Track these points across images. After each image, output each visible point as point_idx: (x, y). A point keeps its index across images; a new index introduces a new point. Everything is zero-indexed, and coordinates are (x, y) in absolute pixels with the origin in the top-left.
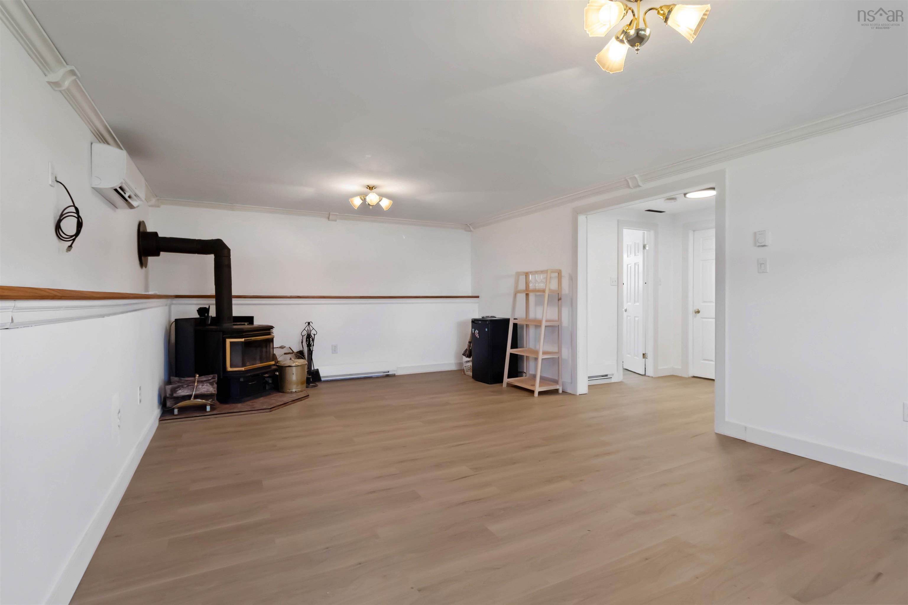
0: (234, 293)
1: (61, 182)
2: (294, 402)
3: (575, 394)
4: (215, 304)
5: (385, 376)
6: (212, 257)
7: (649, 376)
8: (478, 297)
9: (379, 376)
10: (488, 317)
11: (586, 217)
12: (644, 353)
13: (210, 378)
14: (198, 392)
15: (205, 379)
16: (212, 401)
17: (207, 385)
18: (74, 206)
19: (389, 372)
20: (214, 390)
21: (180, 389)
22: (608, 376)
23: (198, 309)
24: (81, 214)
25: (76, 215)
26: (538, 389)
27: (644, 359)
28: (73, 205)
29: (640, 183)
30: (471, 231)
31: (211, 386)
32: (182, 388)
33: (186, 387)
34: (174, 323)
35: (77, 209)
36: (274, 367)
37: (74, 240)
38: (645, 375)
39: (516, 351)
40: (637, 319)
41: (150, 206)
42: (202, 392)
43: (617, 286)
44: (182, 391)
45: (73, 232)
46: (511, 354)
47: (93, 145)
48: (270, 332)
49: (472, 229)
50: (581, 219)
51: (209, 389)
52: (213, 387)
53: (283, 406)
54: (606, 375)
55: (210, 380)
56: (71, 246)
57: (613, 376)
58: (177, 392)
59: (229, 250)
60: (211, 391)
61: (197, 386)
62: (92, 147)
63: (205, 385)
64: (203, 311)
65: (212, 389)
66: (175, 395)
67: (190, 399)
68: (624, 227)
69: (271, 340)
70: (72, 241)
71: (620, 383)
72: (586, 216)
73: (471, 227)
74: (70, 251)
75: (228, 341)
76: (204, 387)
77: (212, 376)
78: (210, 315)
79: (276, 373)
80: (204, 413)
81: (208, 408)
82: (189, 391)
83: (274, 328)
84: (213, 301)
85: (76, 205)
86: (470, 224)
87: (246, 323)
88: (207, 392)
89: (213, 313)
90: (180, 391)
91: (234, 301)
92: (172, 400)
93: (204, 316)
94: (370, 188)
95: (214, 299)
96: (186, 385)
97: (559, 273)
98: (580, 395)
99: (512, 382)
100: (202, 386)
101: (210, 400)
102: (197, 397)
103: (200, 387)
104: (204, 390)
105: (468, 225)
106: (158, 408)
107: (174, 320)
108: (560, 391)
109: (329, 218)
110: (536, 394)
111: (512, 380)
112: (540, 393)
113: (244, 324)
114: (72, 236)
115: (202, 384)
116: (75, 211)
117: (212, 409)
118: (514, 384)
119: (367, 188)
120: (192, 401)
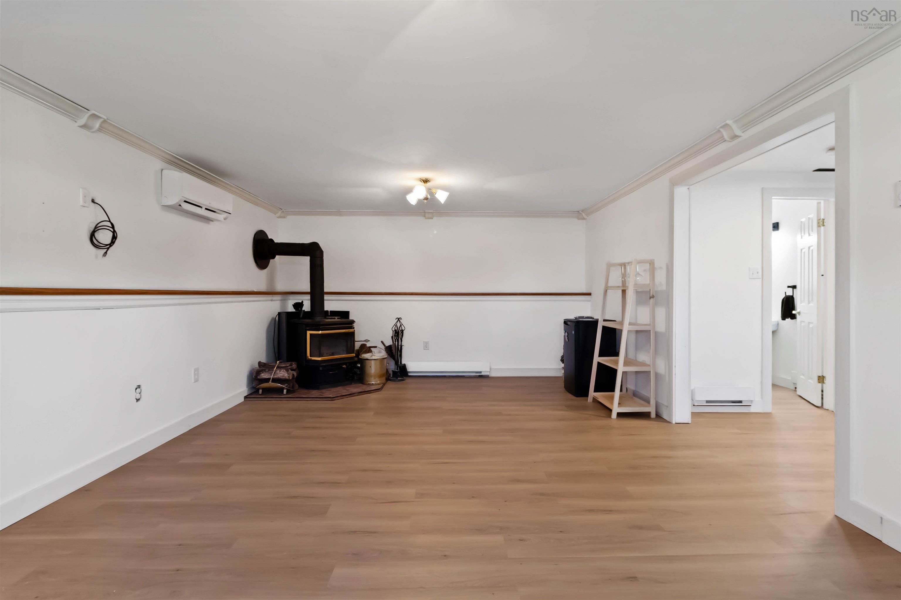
0: (326, 290)
1: (100, 204)
2: (361, 394)
3: (670, 422)
4: (310, 300)
5: (478, 376)
6: (308, 258)
7: (828, 410)
8: (589, 294)
9: (472, 376)
10: (583, 317)
11: (688, 189)
12: (820, 375)
13: (288, 365)
14: (276, 377)
15: (284, 366)
16: (287, 385)
17: (283, 371)
18: (110, 221)
19: (481, 372)
20: (288, 375)
21: (262, 373)
22: (743, 402)
23: (293, 304)
24: (116, 229)
25: (112, 230)
26: (616, 409)
27: (820, 384)
28: (108, 220)
29: (738, 132)
30: (584, 219)
31: (286, 372)
32: (264, 372)
33: (268, 371)
34: (278, 316)
35: (112, 224)
36: (356, 359)
37: (108, 249)
38: (822, 407)
39: (602, 360)
40: (811, 326)
41: (279, 217)
42: (278, 377)
43: (761, 279)
44: (265, 374)
45: (108, 241)
46: (599, 364)
47: (163, 172)
48: (352, 326)
49: (585, 217)
50: (680, 191)
51: (284, 375)
52: (287, 373)
53: (347, 396)
54: (740, 402)
55: (288, 366)
56: (106, 253)
57: (752, 403)
58: (261, 375)
59: (322, 252)
60: (286, 376)
61: (276, 371)
62: (163, 173)
63: (282, 371)
64: (298, 306)
65: (287, 374)
66: (258, 377)
67: (269, 382)
68: (773, 198)
69: (353, 334)
70: (106, 249)
71: (767, 415)
72: (688, 187)
73: (584, 215)
74: (105, 256)
75: (309, 333)
76: (281, 372)
77: (290, 363)
78: (303, 309)
79: (358, 365)
80: (281, 395)
81: (285, 391)
82: (269, 375)
83: (355, 322)
84: (308, 297)
85: (112, 221)
86: (582, 211)
87: (336, 318)
88: (283, 377)
89: (307, 307)
90: (263, 374)
91: (326, 297)
92: (258, 381)
93: (298, 310)
94: (424, 181)
95: (310, 295)
96: (267, 369)
97: (652, 263)
98: (676, 423)
99: (597, 397)
100: (280, 371)
101: (286, 385)
102: (275, 380)
103: (278, 372)
104: (281, 375)
105: (580, 212)
106: (247, 388)
107: (277, 313)
108: (653, 415)
109: (425, 216)
110: (614, 415)
111: (598, 395)
112: (620, 415)
113: (335, 318)
114: (107, 245)
115: (280, 370)
116: (111, 226)
117: (288, 392)
118: (598, 399)
119: (420, 181)
120: (270, 384)
